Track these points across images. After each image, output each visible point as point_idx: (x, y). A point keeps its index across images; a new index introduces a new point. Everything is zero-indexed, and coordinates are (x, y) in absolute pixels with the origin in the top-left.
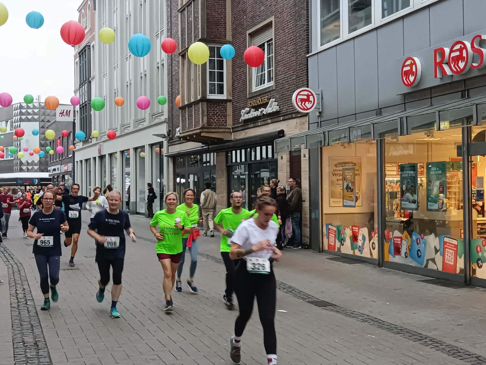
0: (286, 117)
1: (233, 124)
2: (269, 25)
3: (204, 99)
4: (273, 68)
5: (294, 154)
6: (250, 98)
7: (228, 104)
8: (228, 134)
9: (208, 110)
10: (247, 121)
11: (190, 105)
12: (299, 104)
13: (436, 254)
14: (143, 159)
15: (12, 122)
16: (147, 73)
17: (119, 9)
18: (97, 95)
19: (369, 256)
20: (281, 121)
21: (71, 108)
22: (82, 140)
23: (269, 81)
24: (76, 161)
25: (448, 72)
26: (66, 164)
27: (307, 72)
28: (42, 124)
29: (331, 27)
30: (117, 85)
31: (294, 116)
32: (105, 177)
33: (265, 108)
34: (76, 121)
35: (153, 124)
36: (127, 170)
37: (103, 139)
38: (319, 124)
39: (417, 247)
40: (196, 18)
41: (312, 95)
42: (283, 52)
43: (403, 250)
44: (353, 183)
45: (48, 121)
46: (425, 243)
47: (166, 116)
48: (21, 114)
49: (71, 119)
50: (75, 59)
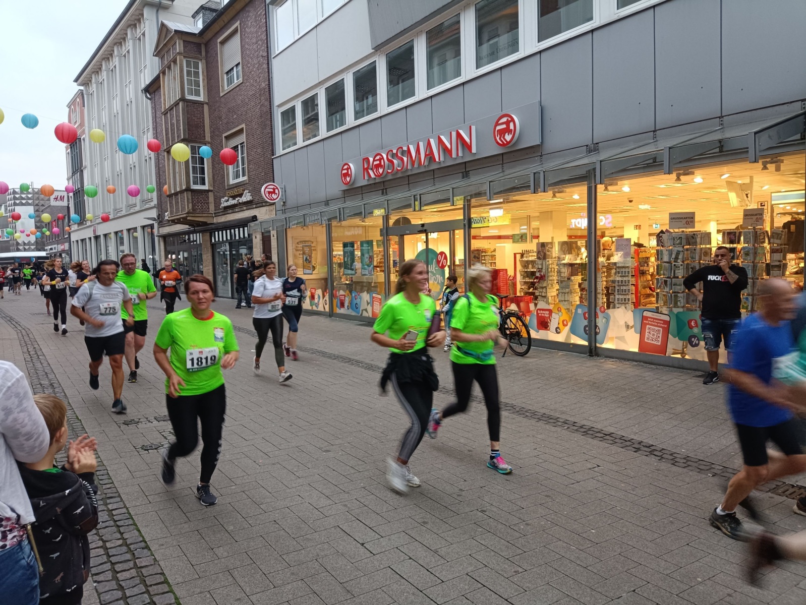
0: (258, 205)
1: (215, 210)
2: (241, 131)
3: (188, 189)
4: (246, 166)
5: (265, 235)
6: (228, 189)
7: (210, 193)
8: (211, 219)
9: (192, 199)
10: (226, 208)
11: (176, 194)
12: (267, 195)
13: (368, 305)
14: (136, 238)
15: (6, 207)
16: (135, 164)
17: (107, 107)
18: (90, 183)
19: (323, 310)
20: (254, 208)
21: (65, 194)
22: (77, 222)
23: (243, 175)
24: (72, 240)
25: (373, 176)
26: (63, 243)
27: (273, 170)
28: (37, 208)
29: (290, 134)
30: (108, 174)
31: (264, 204)
32: (101, 254)
33: (241, 197)
34: (70, 206)
35: (143, 208)
36: (121, 248)
37: (98, 221)
38: (284, 211)
39: (355, 302)
40: (178, 121)
41: (277, 188)
42: (253, 153)
43: (346, 304)
44: (310, 256)
45: (43, 205)
46: (361, 298)
47: (155, 202)
48: (15, 198)
49: (65, 203)
50: (67, 150)
